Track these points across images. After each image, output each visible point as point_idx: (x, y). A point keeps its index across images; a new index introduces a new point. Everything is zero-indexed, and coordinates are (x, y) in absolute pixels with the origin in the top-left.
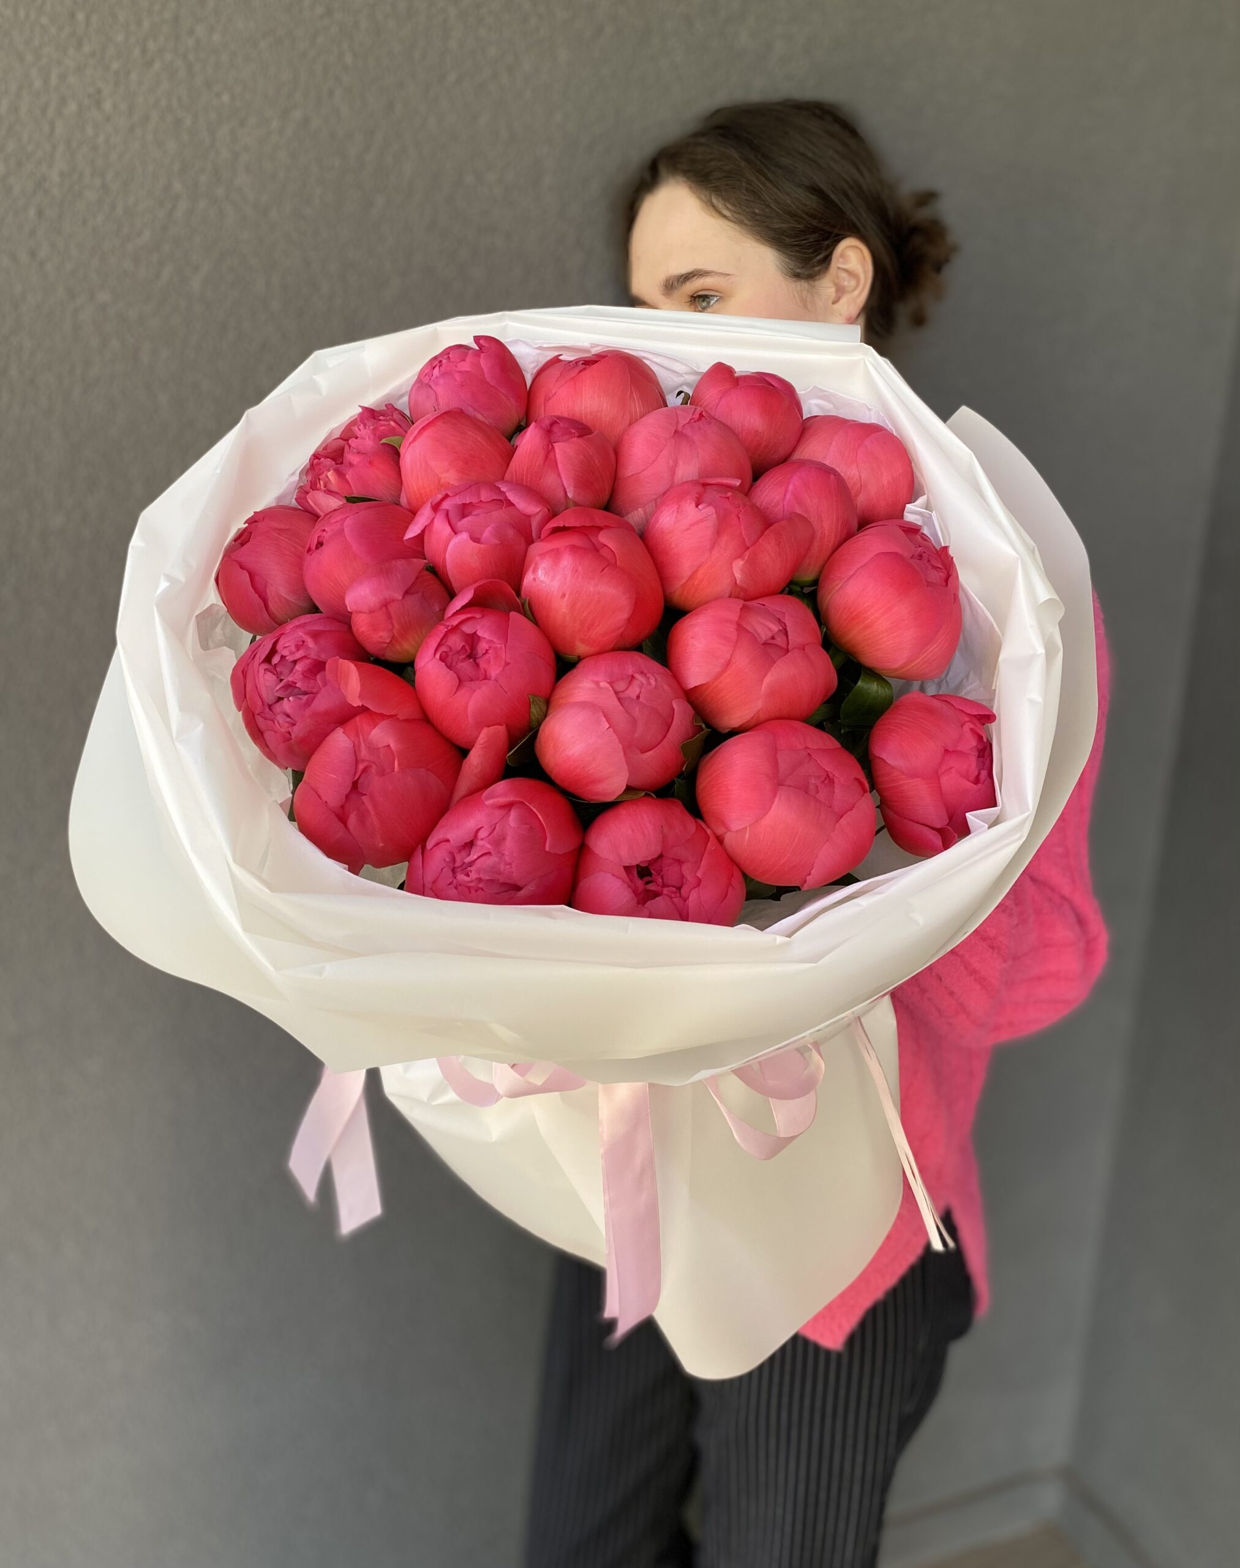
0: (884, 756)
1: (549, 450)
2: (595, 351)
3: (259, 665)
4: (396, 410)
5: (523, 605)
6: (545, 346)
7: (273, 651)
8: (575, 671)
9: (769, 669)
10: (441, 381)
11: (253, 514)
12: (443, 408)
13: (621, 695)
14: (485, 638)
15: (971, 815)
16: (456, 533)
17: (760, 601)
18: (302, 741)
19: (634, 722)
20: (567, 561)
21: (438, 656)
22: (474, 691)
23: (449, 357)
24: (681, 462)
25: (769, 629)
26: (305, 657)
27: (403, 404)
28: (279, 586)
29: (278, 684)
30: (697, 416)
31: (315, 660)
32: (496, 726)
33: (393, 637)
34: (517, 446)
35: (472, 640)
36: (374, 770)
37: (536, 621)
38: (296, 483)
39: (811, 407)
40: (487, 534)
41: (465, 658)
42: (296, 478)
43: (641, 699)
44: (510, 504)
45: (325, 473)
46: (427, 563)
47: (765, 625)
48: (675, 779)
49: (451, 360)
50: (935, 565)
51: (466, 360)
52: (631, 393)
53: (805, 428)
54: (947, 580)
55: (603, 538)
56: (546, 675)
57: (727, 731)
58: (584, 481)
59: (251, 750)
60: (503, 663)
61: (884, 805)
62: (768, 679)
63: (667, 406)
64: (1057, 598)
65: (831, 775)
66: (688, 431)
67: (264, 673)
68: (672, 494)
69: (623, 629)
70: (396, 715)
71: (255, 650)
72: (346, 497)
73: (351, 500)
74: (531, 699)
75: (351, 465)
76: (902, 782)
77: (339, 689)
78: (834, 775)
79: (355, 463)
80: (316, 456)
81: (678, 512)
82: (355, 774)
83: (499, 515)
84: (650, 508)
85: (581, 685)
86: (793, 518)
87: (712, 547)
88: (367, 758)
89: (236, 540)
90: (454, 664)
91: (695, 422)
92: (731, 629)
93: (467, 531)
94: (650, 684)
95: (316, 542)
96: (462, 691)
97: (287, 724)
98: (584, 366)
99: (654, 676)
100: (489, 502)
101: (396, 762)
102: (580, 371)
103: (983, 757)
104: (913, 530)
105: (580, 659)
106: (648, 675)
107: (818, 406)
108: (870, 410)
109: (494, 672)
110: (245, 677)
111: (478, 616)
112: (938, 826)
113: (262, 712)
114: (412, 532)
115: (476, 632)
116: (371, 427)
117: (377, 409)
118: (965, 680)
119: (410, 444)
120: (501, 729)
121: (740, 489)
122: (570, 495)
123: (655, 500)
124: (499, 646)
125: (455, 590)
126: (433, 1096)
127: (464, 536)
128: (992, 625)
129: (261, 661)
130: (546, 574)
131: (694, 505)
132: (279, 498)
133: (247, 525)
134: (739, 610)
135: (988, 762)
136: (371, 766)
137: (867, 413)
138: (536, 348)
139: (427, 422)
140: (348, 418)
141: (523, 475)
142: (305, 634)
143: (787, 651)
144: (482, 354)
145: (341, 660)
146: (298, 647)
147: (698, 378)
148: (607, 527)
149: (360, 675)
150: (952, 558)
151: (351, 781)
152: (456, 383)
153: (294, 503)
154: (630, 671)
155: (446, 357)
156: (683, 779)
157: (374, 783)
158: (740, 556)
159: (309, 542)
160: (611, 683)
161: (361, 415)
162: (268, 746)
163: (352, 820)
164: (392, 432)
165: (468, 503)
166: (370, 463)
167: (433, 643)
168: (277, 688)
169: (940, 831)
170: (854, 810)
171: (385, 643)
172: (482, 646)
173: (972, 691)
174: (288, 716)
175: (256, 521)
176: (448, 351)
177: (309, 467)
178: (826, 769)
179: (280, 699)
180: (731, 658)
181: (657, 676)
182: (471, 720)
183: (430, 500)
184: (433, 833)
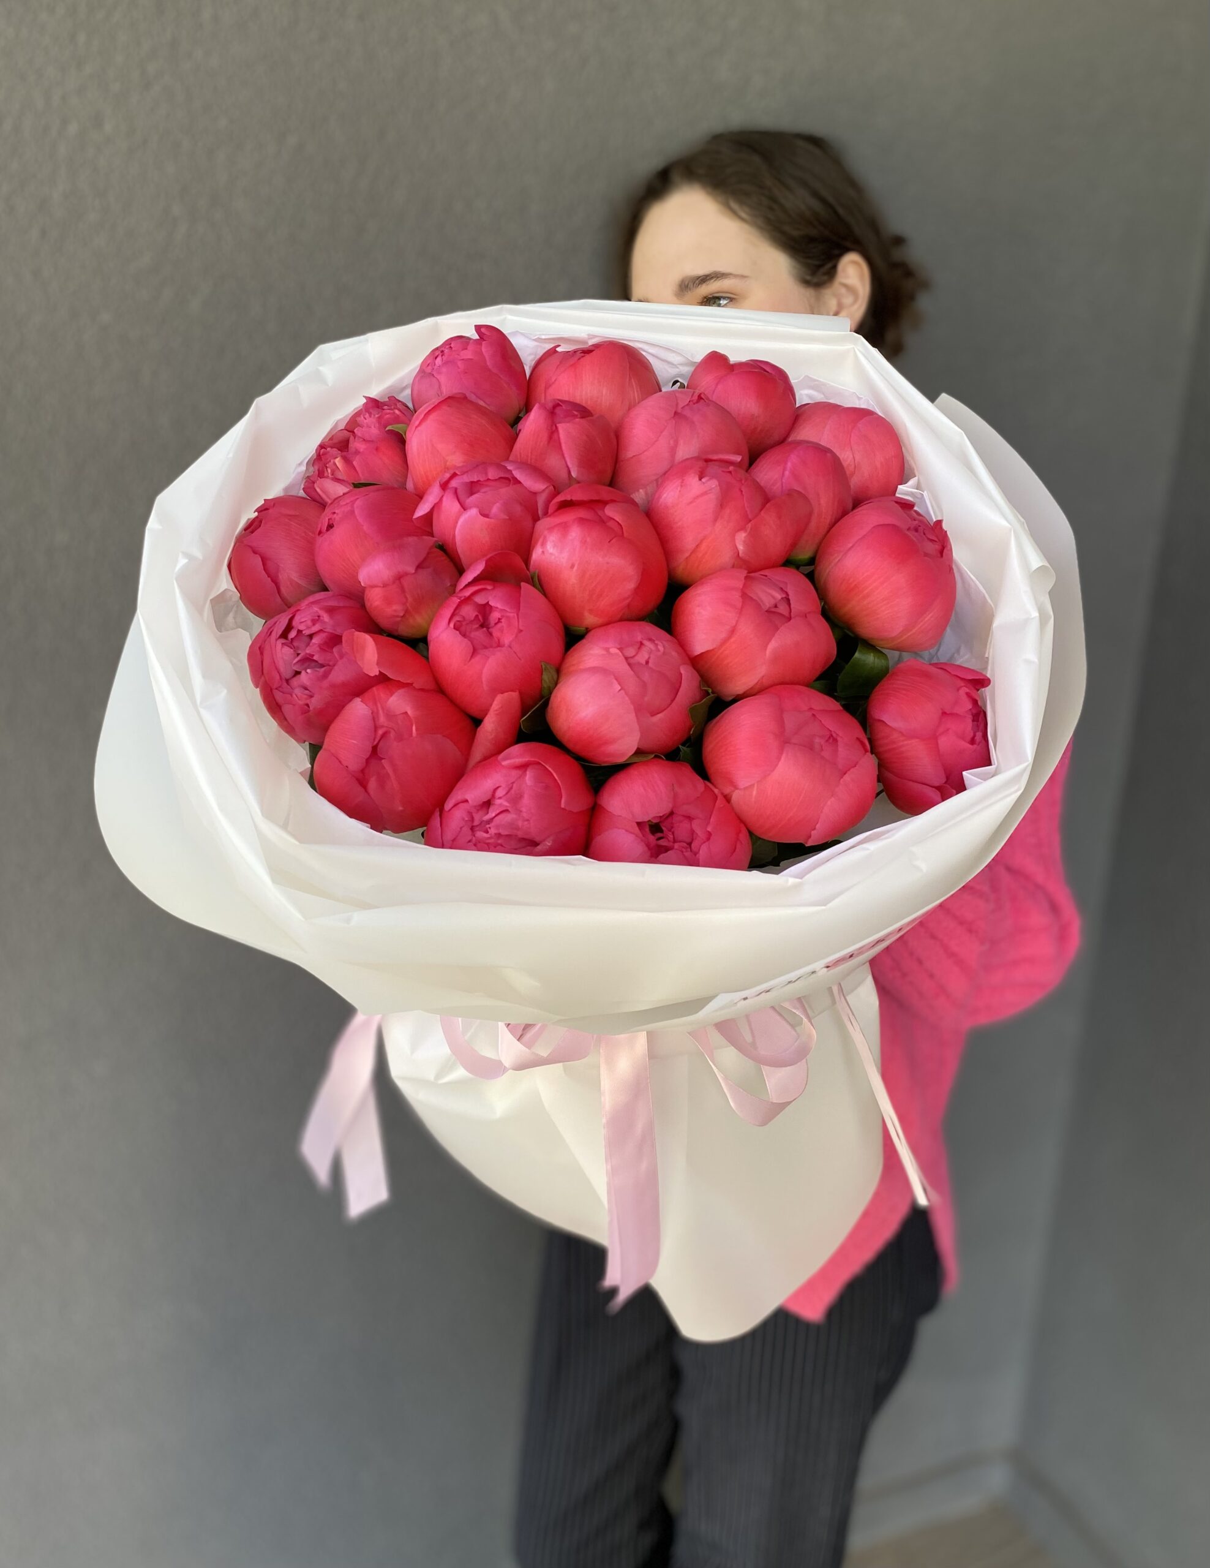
0: (885, 718)
1: (553, 432)
2: (591, 342)
3: (276, 640)
4: (399, 401)
5: (532, 578)
6: (543, 337)
7: (289, 627)
8: (584, 641)
9: (773, 635)
10: (444, 370)
11: (263, 502)
12: (446, 392)
13: (631, 661)
14: (497, 608)
15: (967, 773)
16: (465, 509)
17: (762, 573)
18: (320, 712)
19: (644, 685)
20: (575, 533)
21: (452, 625)
22: (488, 657)
23: (451, 347)
24: (681, 442)
25: (773, 597)
26: (321, 631)
27: (405, 396)
28: (290, 571)
29: (295, 658)
30: (695, 398)
31: (332, 633)
32: (510, 693)
33: (407, 611)
34: (520, 430)
35: (485, 610)
36: (392, 735)
37: (544, 592)
38: (303, 474)
39: (804, 395)
40: (495, 509)
41: (477, 628)
42: (303, 468)
43: (650, 665)
44: (517, 482)
45: (332, 461)
46: (436, 541)
47: (769, 594)
48: (682, 744)
49: (453, 349)
50: (931, 538)
51: (468, 348)
52: (630, 380)
53: (798, 414)
54: (941, 553)
55: (610, 511)
56: (556, 644)
57: (731, 699)
58: (588, 460)
59: (271, 724)
60: (516, 631)
61: (882, 766)
62: (773, 645)
63: (663, 394)
64: (1048, 565)
65: (834, 735)
66: (687, 412)
67: (282, 647)
68: (676, 470)
69: (630, 599)
70: (412, 684)
71: (271, 627)
72: (353, 484)
73: (356, 486)
74: (543, 666)
75: (357, 452)
76: (901, 743)
77: (355, 662)
78: (837, 734)
79: (361, 450)
80: (322, 446)
81: (682, 486)
82: (374, 740)
83: (506, 491)
84: (650, 489)
85: (591, 652)
86: (791, 493)
87: (715, 520)
88: (385, 724)
89: (246, 529)
90: (467, 633)
91: (694, 404)
92: (736, 596)
93: (477, 507)
94: (659, 650)
95: (326, 525)
96: (477, 659)
97: (305, 696)
98: (583, 354)
99: (662, 643)
100: (496, 480)
101: (414, 728)
102: (579, 359)
103: (978, 721)
104: (907, 506)
105: (588, 630)
106: (656, 642)
107: (808, 395)
108: (859, 397)
109: (507, 639)
110: (262, 654)
111: (489, 587)
112: (937, 784)
113: (280, 687)
114: (422, 510)
115: (488, 602)
116: (377, 416)
117: (382, 400)
118: (956, 651)
119: (416, 427)
120: (515, 695)
121: (738, 465)
122: (574, 474)
123: (657, 480)
124: (512, 615)
125: (464, 565)
126: (439, 1076)
127: (473, 512)
128: (984, 597)
129: (278, 636)
130: (555, 546)
131: (698, 479)
132: (286, 489)
133: (256, 514)
134: (743, 578)
135: (982, 726)
136: (390, 732)
138: (535, 340)
139: (433, 406)
140: (352, 409)
141: (528, 456)
142: (321, 609)
143: (790, 619)
144: (484, 343)
145: (357, 633)
146: (314, 622)
147: (690, 369)
148: (613, 501)
149: (376, 644)
150: (946, 532)
151: (371, 746)
152: (459, 370)
153: (302, 493)
154: (639, 638)
155: (447, 347)
156: (689, 744)
157: (393, 748)
158: (743, 529)
159: (319, 526)
160: (621, 649)
161: (365, 405)
162: (286, 719)
163: (372, 784)
164: (397, 420)
165: (475, 480)
166: (377, 449)
167: (447, 613)
168: (294, 662)
169: (938, 788)
170: (857, 767)
171: (397, 616)
172: (495, 616)
173: (965, 659)
174: (306, 689)
175: (267, 509)
176: (449, 342)
177: (315, 457)
178: (831, 729)
179: (298, 673)
180: (736, 625)
181: (664, 642)
182: (485, 687)
183: (439, 479)
184: (450, 796)
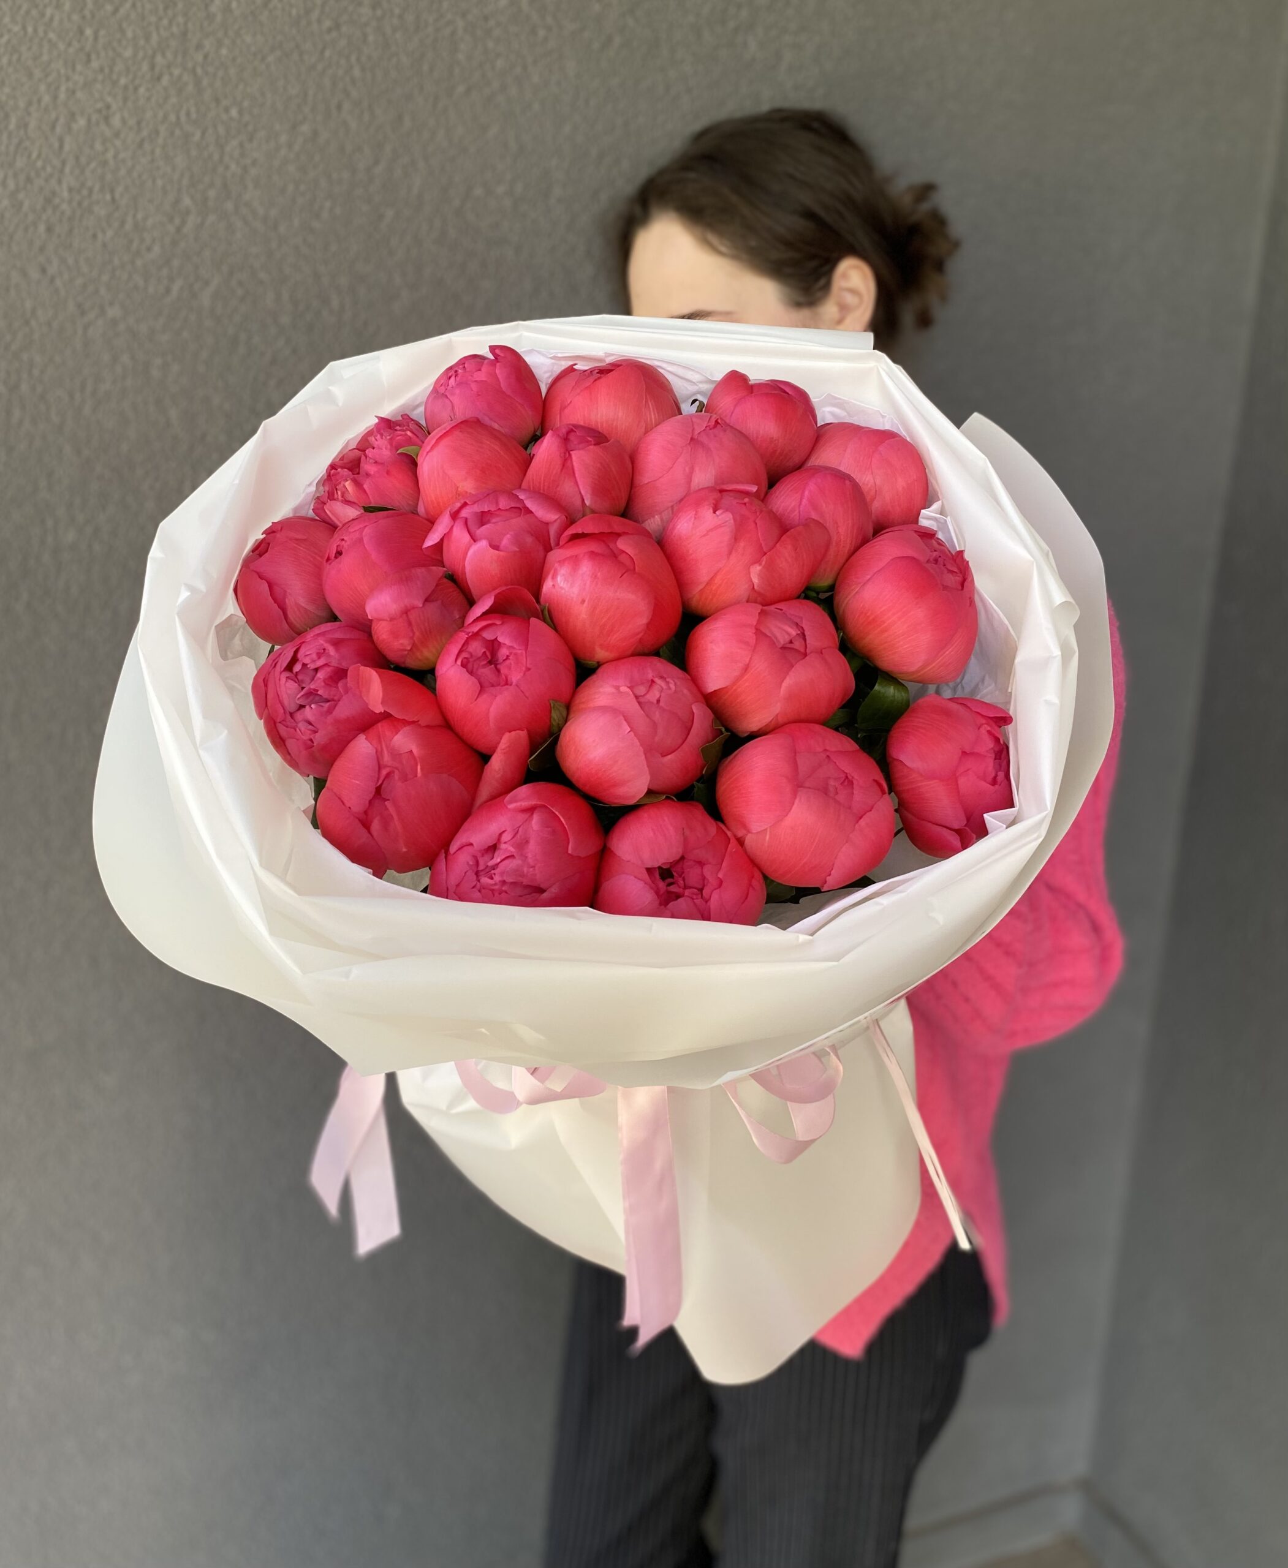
0: (902, 758)
1: (566, 458)
2: (610, 360)
3: (281, 673)
4: (412, 420)
5: (542, 611)
6: (560, 355)
7: (294, 660)
8: (594, 677)
9: (788, 673)
10: (457, 391)
11: (271, 524)
12: (460, 418)
13: (641, 699)
14: (505, 644)
15: (988, 816)
16: (475, 541)
17: (779, 606)
18: (324, 748)
19: (654, 725)
20: (586, 568)
21: (459, 662)
22: (496, 696)
23: (464, 367)
24: (697, 469)
25: (788, 633)
26: (326, 665)
27: (419, 414)
28: (297, 595)
29: (300, 692)
30: (712, 423)
31: (337, 667)
32: (518, 731)
33: (414, 645)
34: (534, 455)
35: (493, 646)
36: (396, 776)
37: (555, 626)
38: (312, 495)
39: (825, 414)
40: (505, 542)
41: (486, 664)
42: (313, 489)
43: (661, 704)
44: (529, 511)
45: (342, 483)
46: (446, 571)
47: (784, 630)
48: (695, 783)
49: (467, 370)
50: (951, 569)
51: (482, 369)
52: (646, 402)
53: (820, 435)
54: (962, 585)
55: (622, 544)
56: (566, 680)
57: (746, 735)
58: (601, 488)
59: (273, 758)
60: (524, 669)
61: (902, 808)
62: (788, 682)
63: (682, 414)
64: (1072, 600)
65: (850, 778)
66: (704, 439)
67: (286, 681)
68: (690, 500)
69: (642, 634)
70: (418, 721)
71: (276, 658)
72: (364, 507)
73: (369, 510)
74: (552, 705)
75: (368, 475)
76: (919, 784)
77: (361, 697)
78: (853, 777)
79: (372, 473)
80: (333, 467)
81: (695, 518)
82: (378, 781)
83: (518, 522)
84: (666, 515)
85: (601, 690)
86: (808, 523)
87: (730, 553)
88: (390, 764)
89: (254, 550)
90: (474, 670)
91: (711, 429)
92: (749, 634)
93: (486, 538)
94: (670, 688)
95: (334, 552)
96: (484, 696)
97: (309, 732)
98: (599, 375)
99: (674, 681)
100: (506, 510)
101: (419, 767)
102: (596, 380)
103: (1000, 759)
104: (928, 535)
105: (599, 665)
106: (668, 680)
107: (832, 413)
108: (883, 417)
109: (515, 677)
110: (266, 685)
111: (498, 622)
112: (956, 827)
113: (283, 720)
114: (431, 540)
115: (496, 638)
116: (388, 437)
117: (393, 420)
118: (980, 683)
119: (428, 453)
120: (523, 734)
121: (756, 495)
122: (587, 503)
123: (672, 507)
124: (520, 652)
125: (474, 597)
126: (452, 1104)
127: (483, 544)
128: (1007, 628)
129: (282, 669)
130: (566, 580)
131: (712, 511)
132: (296, 510)
133: (264, 535)
134: (757, 614)
135: (1004, 764)
136: (394, 772)
137: (881, 420)
138: (551, 358)
139: (444, 431)
140: (364, 428)
141: (540, 483)
142: (327, 641)
143: (805, 655)
144: (498, 364)
145: (362, 668)
146: (319, 655)
147: (712, 386)
148: (625, 533)
149: (382, 681)
150: (968, 562)
151: (375, 787)
152: (472, 392)
153: (311, 514)
154: (650, 675)
155: (461, 367)
156: (702, 783)
157: (398, 788)
158: (757, 561)
159: (328, 551)
160: (631, 688)
161: (377, 425)
162: (289, 754)
163: (376, 826)
164: (409, 442)
165: (486, 510)
166: (388, 473)
167: (455, 650)
168: (298, 696)
169: (958, 832)
170: (873, 810)
171: (406, 650)
172: (503, 652)
173: (988, 694)
174: (310, 724)
175: (274, 532)
176: (463, 362)
177: (326, 477)
178: (845, 771)
179: (302, 707)
180: (750, 661)
181: (676, 681)
182: (492, 724)
183: (449, 509)
184: (456, 837)
